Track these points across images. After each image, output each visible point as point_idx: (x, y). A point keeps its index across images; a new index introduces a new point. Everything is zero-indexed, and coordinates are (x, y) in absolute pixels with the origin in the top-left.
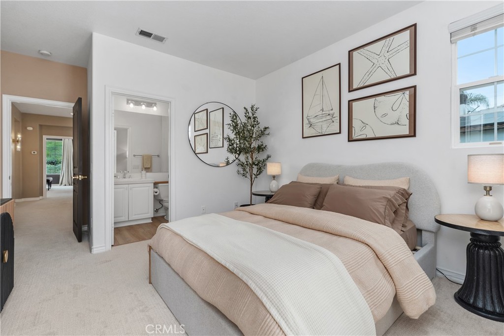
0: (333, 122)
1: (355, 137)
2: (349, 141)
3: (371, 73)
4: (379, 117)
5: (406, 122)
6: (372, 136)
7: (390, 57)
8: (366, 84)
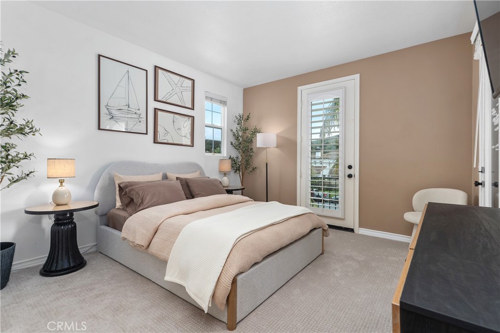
0: (140, 122)
1: (159, 140)
2: (155, 142)
3: (171, 95)
4: (176, 129)
5: (189, 136)
6: (172, 142)
7: (183, 90)
8: (167, 101)
